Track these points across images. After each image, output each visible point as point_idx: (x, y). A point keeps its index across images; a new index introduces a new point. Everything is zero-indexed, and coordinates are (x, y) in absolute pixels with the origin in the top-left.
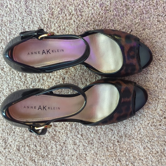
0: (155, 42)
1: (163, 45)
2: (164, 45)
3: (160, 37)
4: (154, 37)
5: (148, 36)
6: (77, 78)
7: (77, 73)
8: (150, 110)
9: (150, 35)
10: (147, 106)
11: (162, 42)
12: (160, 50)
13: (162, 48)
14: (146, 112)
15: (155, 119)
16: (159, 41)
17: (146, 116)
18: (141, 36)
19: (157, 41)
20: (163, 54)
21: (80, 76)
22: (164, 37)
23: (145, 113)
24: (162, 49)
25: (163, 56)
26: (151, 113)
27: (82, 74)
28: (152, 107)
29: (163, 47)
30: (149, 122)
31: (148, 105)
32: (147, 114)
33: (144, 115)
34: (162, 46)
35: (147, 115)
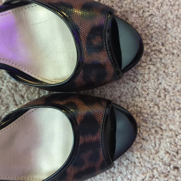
0: (150, 15)
1: (165, 20)
2: (168, 21)
3: (160, 6)
4: (147, 5)
5: (134, 4)
6: (4, 94)
7: (5, 84)
8: (146, 152)
9: (138, 3)
10: (140, 145)
11: (163, 15)
12: (160, 32)
13: (164, 27)
14: (138, 158)
15: (155, 171)
16: (157, 13)
17: (138, 164)
18: (122, 6)
19: (154, 14)
20: (166, 39)
21: (10, 91)
22: (167, 5)
23: (136, 160)
24: (165, 30)
25: (167, 42)
26: (147, 159)
27: (14, 86)
28: (149, 146)
29: (166, 26)
30: (143, 177)
31: (141, 143)
32: (141, 160)
33: (135, 163)
34: (164, 23)
35: (140, 163)
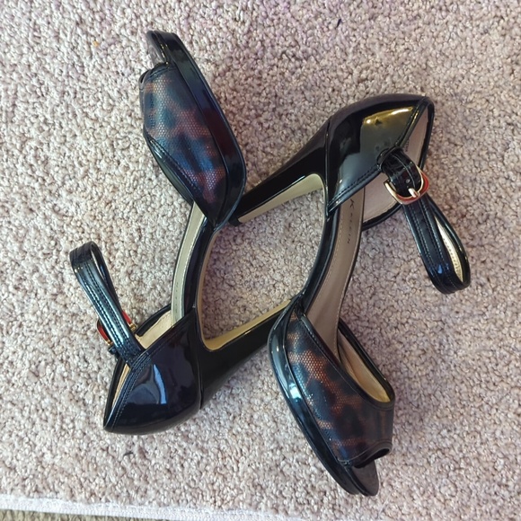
0: (406, 50)
1: (426, 57)
2: (430, 58)
3: (418, 37)
4: (402, 36)
5: (383, 34)
8: (399, 238)
9: (390, 33)
10: (391, 229)
11: (423, 50)
12: (418, 73)
13: (424, 66)
14: (388, 245)
15: (412, 262)
16: (415, 47)
17: (388, 255)
18: (367, 36)
19: (411, 48)
20: (427, 82)
22: (428, 36)
23: (386, 249)
24: (425, 70)
25: (428, 87)
26: (402, 246)
29: (426, 64)
30: (396, 272)
31: (393, 225)
32: (392, 248)
33: (384, 254)
34: (424, 60)
35: (391, 252)
